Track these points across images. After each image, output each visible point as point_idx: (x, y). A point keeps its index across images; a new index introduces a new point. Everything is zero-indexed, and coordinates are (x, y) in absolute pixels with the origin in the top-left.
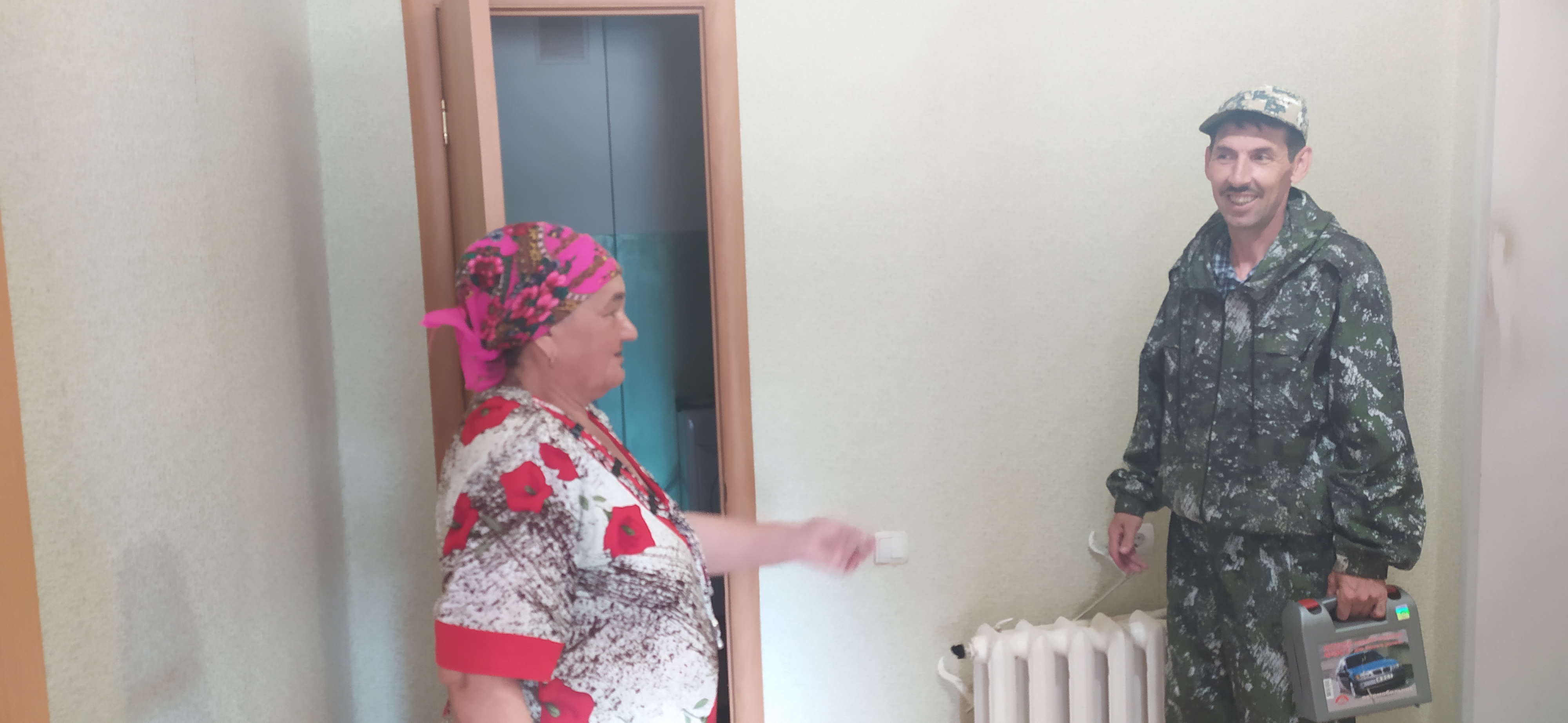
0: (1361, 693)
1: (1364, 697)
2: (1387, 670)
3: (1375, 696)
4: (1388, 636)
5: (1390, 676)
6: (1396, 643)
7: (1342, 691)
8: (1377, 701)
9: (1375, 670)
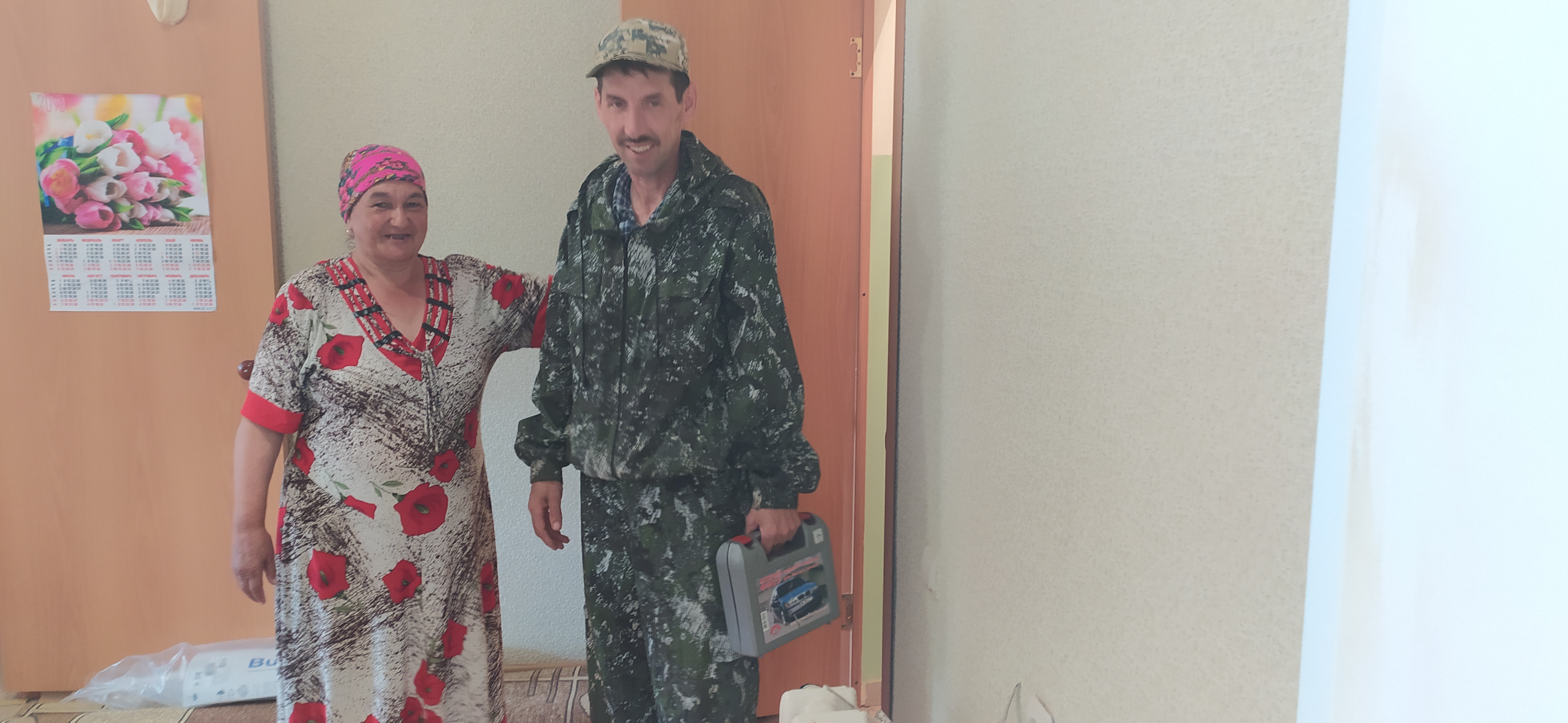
0: (790, 620)
1: (792, 624)
2: (808, 593)
3: (799, 620)
4: (808, 560)
5: (811, 599)
6: (813, 566)
7: (776, 621)
8: (802, 624)
9: (799, 595)
